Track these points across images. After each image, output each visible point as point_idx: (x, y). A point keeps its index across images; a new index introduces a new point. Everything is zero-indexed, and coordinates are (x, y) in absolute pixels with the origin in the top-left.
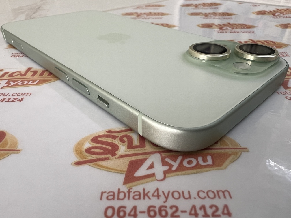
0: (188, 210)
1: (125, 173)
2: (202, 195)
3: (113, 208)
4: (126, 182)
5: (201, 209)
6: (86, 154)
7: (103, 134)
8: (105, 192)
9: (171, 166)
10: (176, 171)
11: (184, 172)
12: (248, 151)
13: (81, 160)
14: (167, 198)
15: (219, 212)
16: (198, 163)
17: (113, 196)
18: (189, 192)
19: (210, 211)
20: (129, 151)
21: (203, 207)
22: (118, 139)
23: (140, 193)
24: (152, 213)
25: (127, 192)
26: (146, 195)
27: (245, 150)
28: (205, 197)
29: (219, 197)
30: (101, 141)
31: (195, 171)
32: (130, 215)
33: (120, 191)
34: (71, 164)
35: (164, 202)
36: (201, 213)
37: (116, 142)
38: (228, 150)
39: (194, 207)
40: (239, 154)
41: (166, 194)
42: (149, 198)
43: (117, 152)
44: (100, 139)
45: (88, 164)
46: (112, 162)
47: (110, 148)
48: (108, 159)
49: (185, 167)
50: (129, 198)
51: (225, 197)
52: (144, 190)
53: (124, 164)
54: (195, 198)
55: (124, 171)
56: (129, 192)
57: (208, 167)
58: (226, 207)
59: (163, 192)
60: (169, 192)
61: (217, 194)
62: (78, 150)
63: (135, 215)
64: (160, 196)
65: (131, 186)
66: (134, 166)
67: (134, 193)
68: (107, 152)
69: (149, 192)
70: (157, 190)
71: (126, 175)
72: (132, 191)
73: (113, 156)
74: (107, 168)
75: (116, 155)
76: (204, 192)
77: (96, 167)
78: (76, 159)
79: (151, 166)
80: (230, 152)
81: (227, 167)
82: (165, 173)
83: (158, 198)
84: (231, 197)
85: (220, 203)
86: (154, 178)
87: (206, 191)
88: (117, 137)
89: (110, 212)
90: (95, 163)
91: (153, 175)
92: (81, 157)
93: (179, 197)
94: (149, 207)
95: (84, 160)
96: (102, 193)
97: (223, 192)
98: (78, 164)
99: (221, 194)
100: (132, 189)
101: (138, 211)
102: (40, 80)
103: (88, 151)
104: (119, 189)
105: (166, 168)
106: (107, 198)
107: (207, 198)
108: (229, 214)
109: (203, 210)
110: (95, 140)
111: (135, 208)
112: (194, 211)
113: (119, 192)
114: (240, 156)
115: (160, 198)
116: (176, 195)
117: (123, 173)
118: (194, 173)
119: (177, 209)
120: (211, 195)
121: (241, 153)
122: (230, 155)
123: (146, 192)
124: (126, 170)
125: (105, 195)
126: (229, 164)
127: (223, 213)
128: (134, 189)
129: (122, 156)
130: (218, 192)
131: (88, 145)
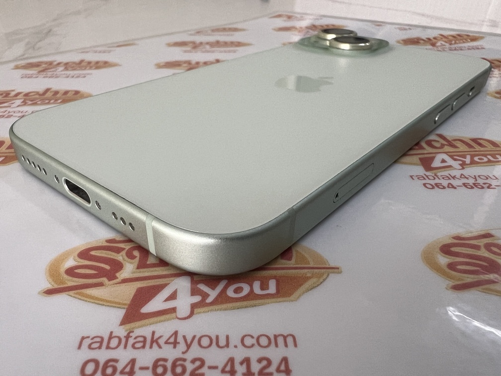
0: (221, 367)
1: (126, 307)
2: (248, 341)
3: (96, 362)
4: (126, 321)
5: (242, 363)
6: (66, 276)
7: (100, 244)
8: (88, 337)
9: (205, 296)
10: (212, 304)
11: (224, 306)
12: (340, 272)
13: (56, 286)
14: (189, 346)
15: (272, 369)
16: (252, 291)
17: (99, 342)
18: (227, 337)
19: (256, 368)
20: (140, 272)
21: (247, 361)
22: (124, 253)
23: (145, 338)
24: (160, 370)
25: (125, 337)
26: (155, 341)
27: (336, 270)
28: (253, 345)
29: (277, 345)
30: (95, 256)
31: (245, 303)
32: (122, 372)
33: (114, 335)
34: (39, 293)
35: (183, 353)
36: (241, 370)
37: (120, 257)
38: (306, 271)
39: (231, 360)
40: (325, 277)
41: (189, 341)
42: (160, 347)
43: (118, 275)
44: (93, 253)
45: (67, 293)
46: (108, 291)
47: (107, 267)
48: (101, 285)
49: (229, 297)
50: (125, 347)
51: (286, 345)
52: (153, 333)
53: (128, 292)
54: (236, 347)
55: (125, 304)
56: (128, 337)
57: (268, 298)
58: (285, 360)
59: (184, 337)
60: (194, 337)
61: (273, 340)
62: (53, 271)
63: (132, 372)
64: (179, 343)
65: (133, 328)
66: (144, 296)
67: (136, 338)
68: (101, 273)
69: (160, 337)
70: (176, 333)
71: (127, 311)
72: (133, 335)
73: (110, 280)
74: (97, 299)
75: (116, 278)
76: (252, 337)
77: (80, 297)
78: (48, 286)
79: (173, 296)
80: (308, 273)
81: (298, 298)
82: (194, 306)
83: (175, 347)
84: (296, 345)
85: (275, 354)
86: (173, 315)
87: (256, 336)
88: (124, 249)
89: (90, 369)
90: (78, 291)
91: (174, 310)
92: (56, 282)
93: (210, 345)
94: (158, 360)
95: (62, 286)
96: (83, 338)
97: (285, 338)
98: (49, 292)
99: (280, 341)
100: (133, 332)
101: (138, 365)
102: (6, 157)
103: (70, 272)
104: (111, 333)
105: (197, 299)
106: (90, 347)
107: (257, 346)
108: (288, 371)
109: (245, 365)
110: (84, 254)
111: (133, 362)
112: (230, 368)
113: (111, 337)
114: (324, 280)
115: (178, 346)
116: (205, 342)
117: (124, 306)
118: (242, 308)
119: (203, 362)
120: (264, 341)
121: (328, 275)
122: (308, 279)
123: (156, 336)
124: (128, 302)
125: (86, 342)
126: (304, 293)
127: (278, 370)
128: (138, 332)
129: (125, 281)
130: (276, 337)
131: (70, 263)
